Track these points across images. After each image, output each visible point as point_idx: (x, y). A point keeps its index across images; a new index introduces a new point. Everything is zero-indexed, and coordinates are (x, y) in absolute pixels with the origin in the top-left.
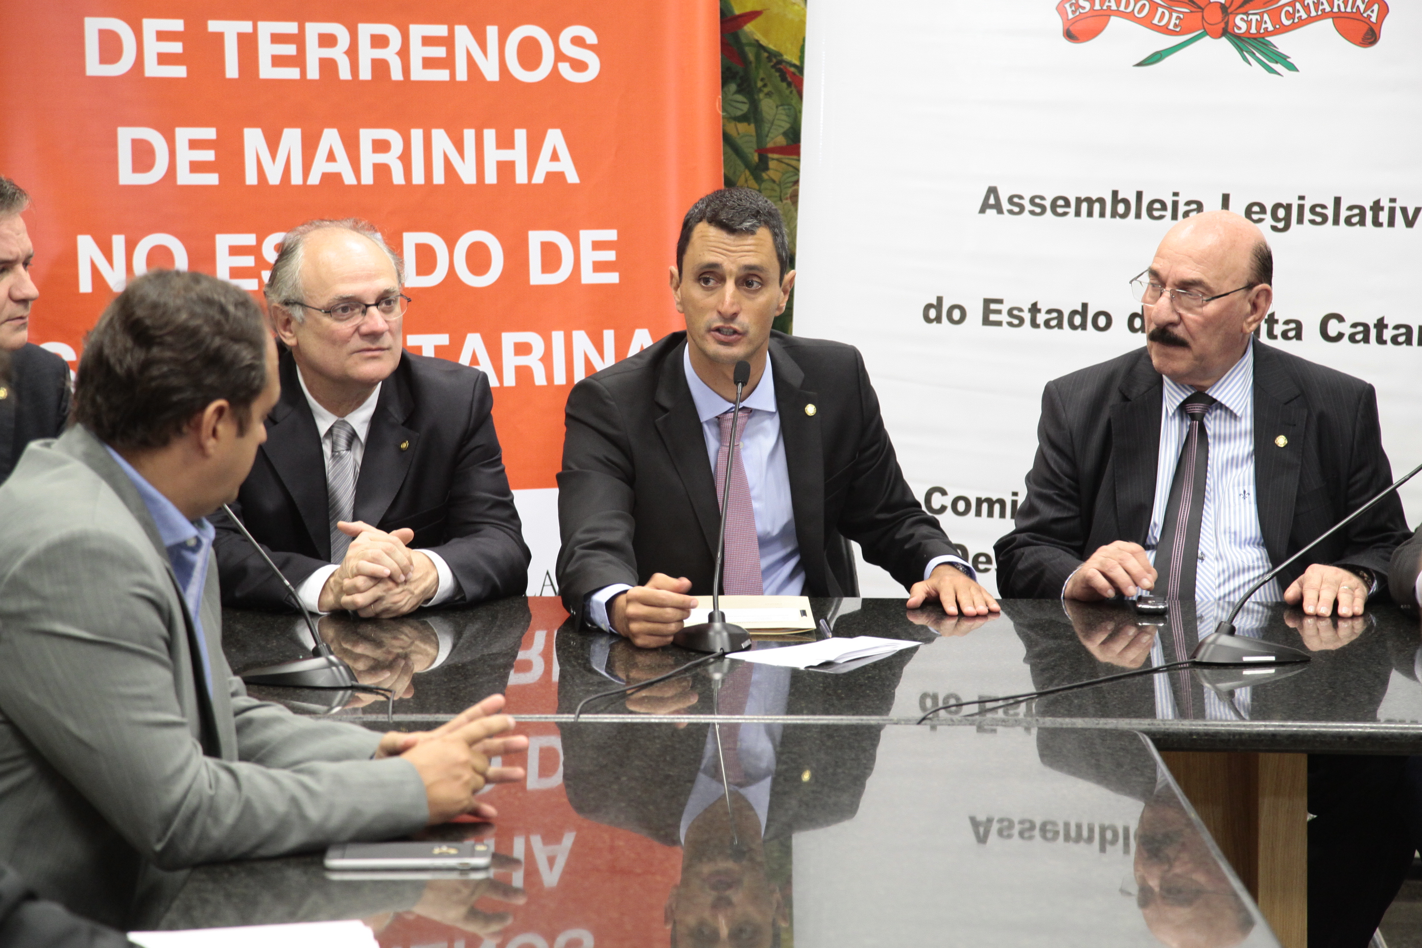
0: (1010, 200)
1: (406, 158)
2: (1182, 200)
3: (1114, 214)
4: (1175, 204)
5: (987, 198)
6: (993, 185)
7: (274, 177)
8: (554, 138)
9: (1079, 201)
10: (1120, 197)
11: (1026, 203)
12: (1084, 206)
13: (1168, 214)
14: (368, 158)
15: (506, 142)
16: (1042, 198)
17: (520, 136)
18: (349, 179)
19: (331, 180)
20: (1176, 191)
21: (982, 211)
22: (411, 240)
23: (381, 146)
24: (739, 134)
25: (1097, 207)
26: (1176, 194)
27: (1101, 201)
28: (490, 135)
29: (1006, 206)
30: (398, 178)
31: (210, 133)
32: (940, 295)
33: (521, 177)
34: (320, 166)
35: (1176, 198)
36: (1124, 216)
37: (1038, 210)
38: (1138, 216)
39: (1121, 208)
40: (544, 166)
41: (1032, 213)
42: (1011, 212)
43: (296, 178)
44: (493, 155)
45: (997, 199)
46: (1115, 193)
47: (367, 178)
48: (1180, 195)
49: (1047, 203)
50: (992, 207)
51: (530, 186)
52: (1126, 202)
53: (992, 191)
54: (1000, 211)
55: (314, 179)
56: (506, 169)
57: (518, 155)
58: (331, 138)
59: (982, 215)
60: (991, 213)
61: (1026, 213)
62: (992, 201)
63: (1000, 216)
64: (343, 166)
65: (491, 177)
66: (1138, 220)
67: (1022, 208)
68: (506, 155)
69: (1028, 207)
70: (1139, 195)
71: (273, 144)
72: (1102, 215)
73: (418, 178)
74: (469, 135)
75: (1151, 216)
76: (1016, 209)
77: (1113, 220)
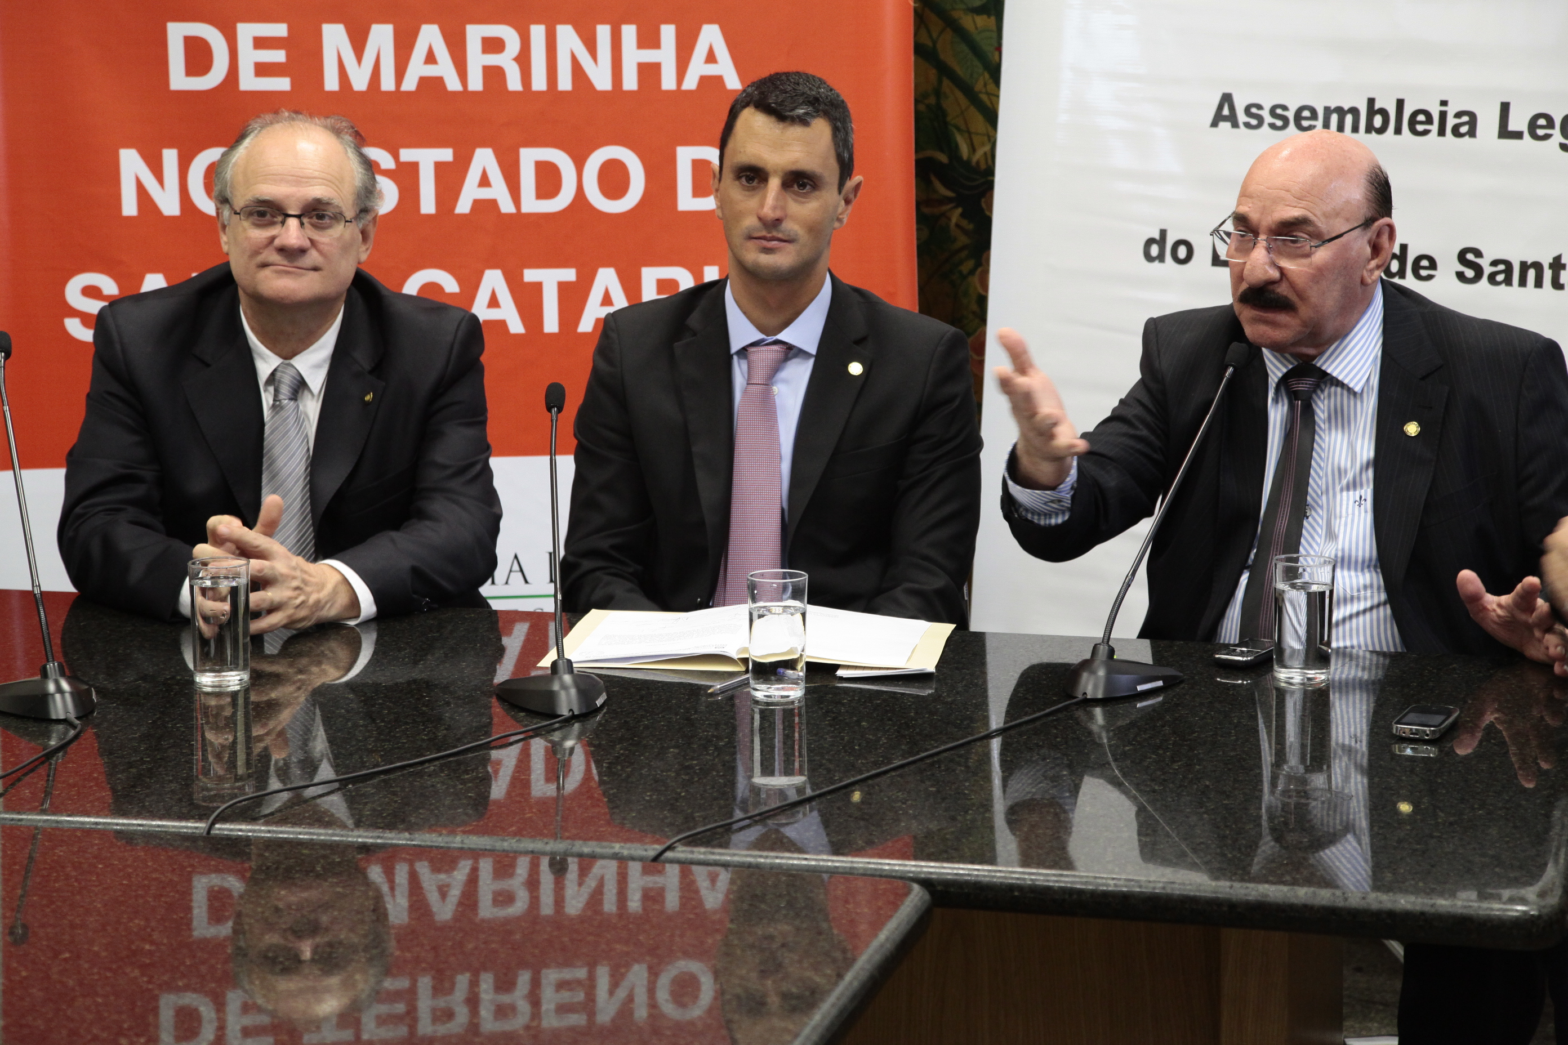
0: (1247, 110)
1: (523, 59)
2: (1451, 110)
3: (1370, 128)
4: (1443, 115)
5: (1220, 107)
6: (1227, 91)
7: (360, 81)
8: (711, 35)
9: (1328, 111)
10: (1377, 106)
11: (1265, 114)
12: (1334, 118)
13: (1435, 128)
14: (477, 60)
15: (649, 40)
16: (1285, 108)
17: (668, 33)
18: (453, 84)
19: (431, 85)
20: (1444, 99)
21: (1214, 124)
22: (529, 157)
23: (492, 45)
24: (976, 28)
25: (1349, 119)
26: (1444, 103)
27: (1354, 111)
28: (629, 32)
29: (1242, 118)
30: (514, 83)
31: (279, 30)
32: (1163, 228)
33: (668, 82)
34: (417, 70)
35: (1443, 108)
36: (1381, 131)
37: (1279, 123)
38: (1398, 131)
39: (1378, 121)
40: (697, 69)
41: (1273, 126)
42: (1247, 125)
43: (388, 83)
44: (633, 56)
45: (1232, 108)
46: (1371, 102)
47: (476, 83)
48: (1450, 104)
49: (1290, 115)
50: (1225, 119)
51: (679, 93)
52: (1383, 112)
53: (1227, 99)
54: (1235, 125)
55: (410, 84)
56: (649, 72)
57: (666, 55)
58: (430, 35)
59: (1214, 129)
60: (1225, 126)
61: (1266, 126)
62: (1226, 112)
63: (1235, 130)
64: (445, 69)
65: (630, 82)
66: (1398, 137)
67: (1261, 120)
68: (649, 56)
69: (1268, 119)
70: (1400, 104)
71: (359, 44)
72: (1355, 129)
73: (539, 83)
74: (603, 32)
75: (1414, 132)
76: (1254, 122)
77: (1368, 135)
